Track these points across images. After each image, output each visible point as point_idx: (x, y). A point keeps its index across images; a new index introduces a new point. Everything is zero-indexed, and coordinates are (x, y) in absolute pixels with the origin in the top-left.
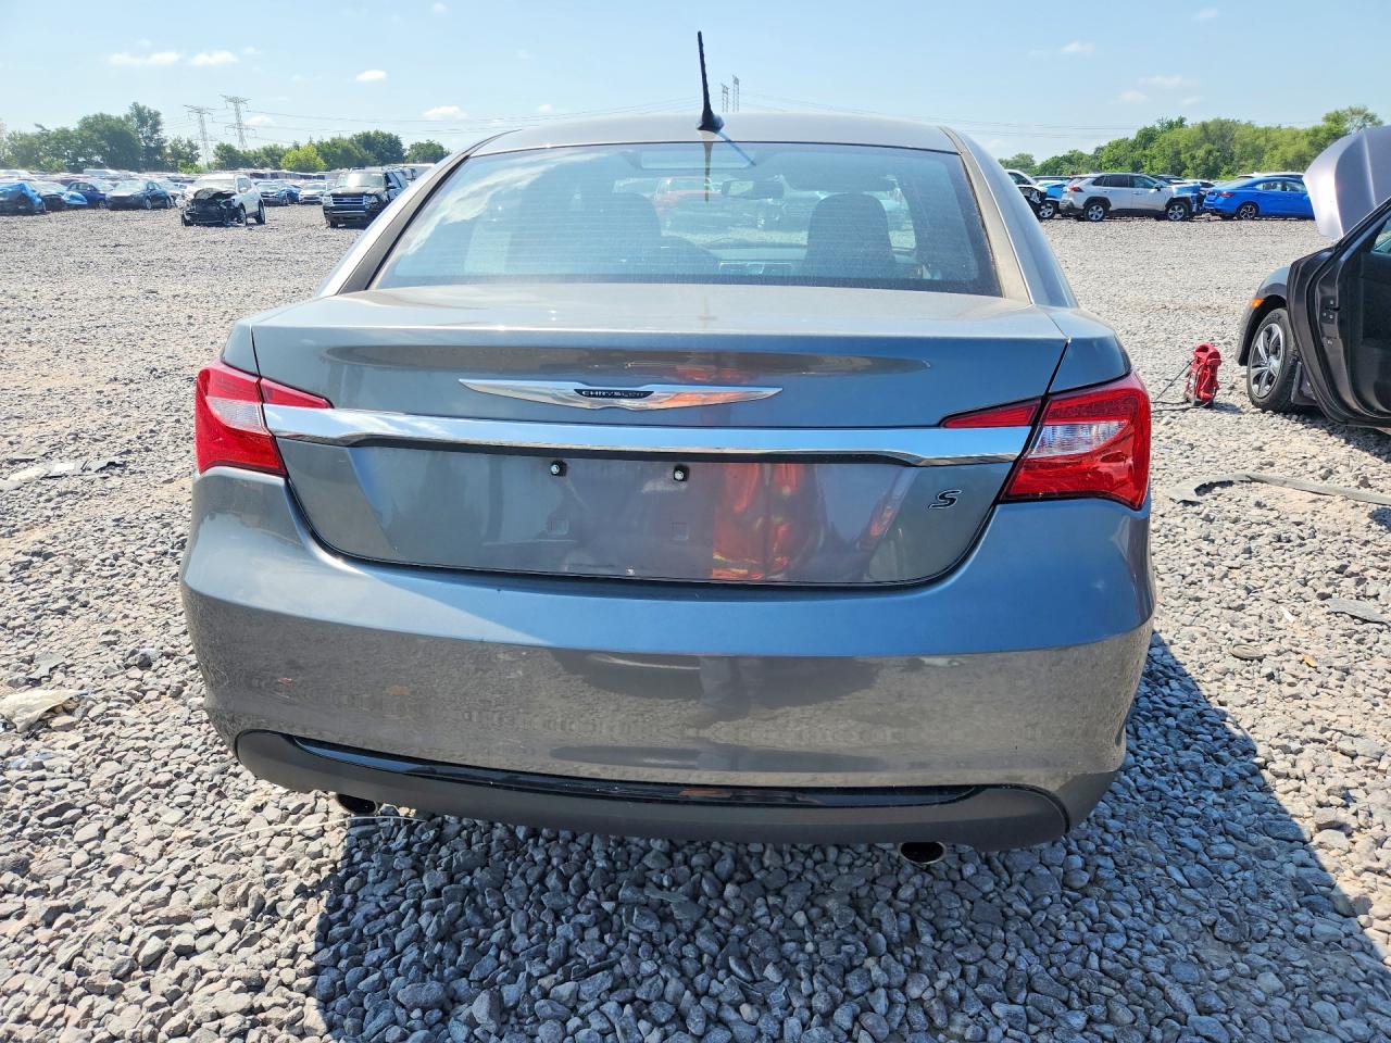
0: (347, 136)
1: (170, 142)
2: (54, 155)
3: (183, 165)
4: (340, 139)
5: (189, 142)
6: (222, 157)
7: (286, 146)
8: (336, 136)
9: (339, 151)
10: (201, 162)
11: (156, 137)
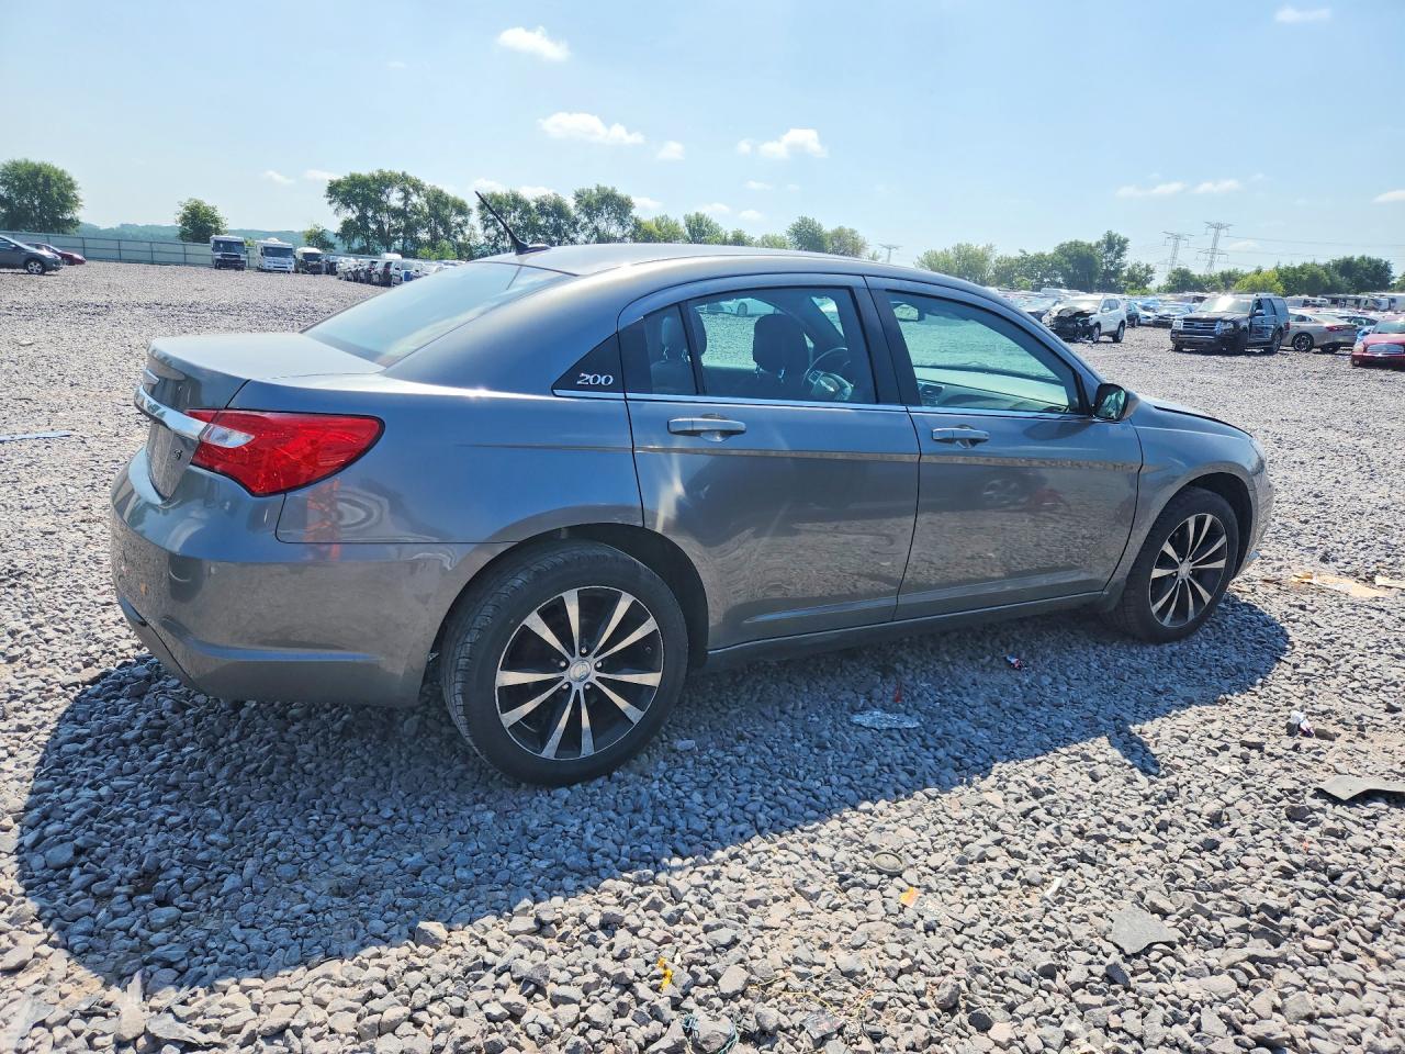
0: (1322, 261)
1: (1129, 266)
2: (1026, 276)
3: (1132, 288)
4: (1314, 264)
5: (1147, 266)
6: (1175, 281)
7: (1247, 270)
8: (1309, 261)
9: (1305, 277)
10: (1152, 286)
11: (1117, 261)
